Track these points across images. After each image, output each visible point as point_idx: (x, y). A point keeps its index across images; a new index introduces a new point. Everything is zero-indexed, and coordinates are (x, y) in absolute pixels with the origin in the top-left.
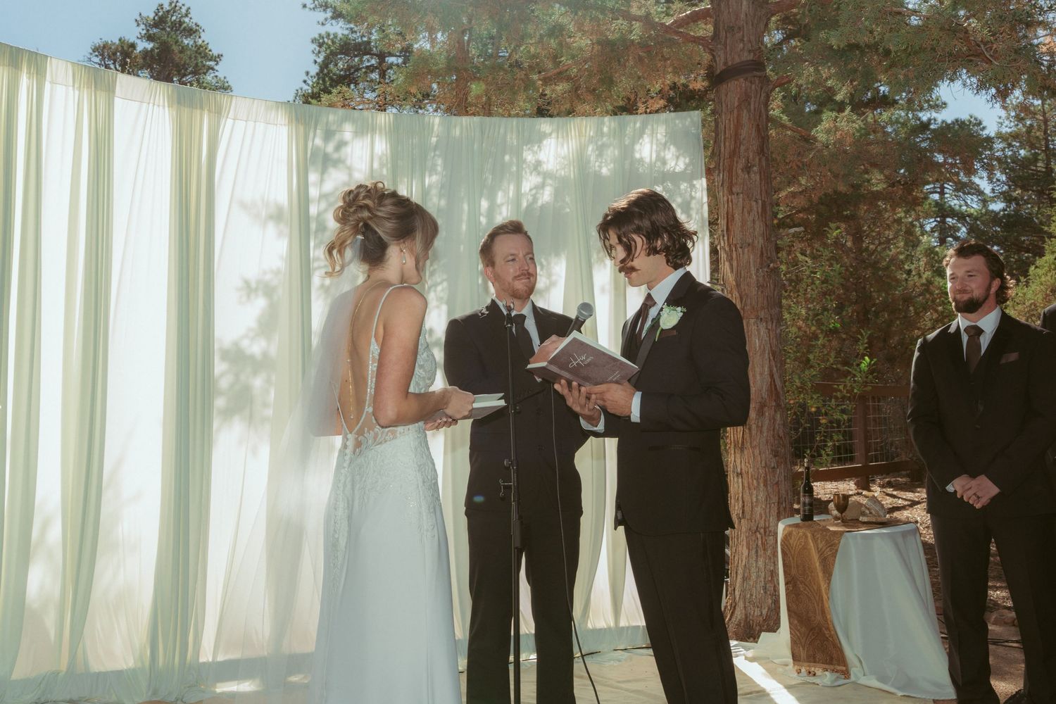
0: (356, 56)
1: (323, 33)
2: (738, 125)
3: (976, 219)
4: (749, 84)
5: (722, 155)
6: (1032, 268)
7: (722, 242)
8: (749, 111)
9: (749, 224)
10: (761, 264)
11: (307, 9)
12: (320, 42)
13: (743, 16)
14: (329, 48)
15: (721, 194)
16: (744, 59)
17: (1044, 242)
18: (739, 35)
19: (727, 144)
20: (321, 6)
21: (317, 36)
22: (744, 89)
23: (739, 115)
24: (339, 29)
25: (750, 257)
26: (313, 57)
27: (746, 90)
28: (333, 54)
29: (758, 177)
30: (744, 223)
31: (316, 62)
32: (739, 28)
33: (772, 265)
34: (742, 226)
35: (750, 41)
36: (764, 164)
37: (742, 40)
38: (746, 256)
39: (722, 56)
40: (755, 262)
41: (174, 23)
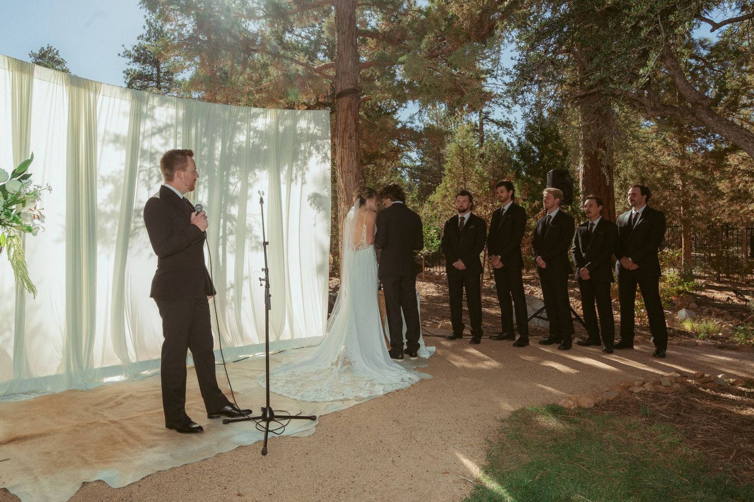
0: (146, 81)
1: (129, 68)
2: (347, 117)
3: (411, 168)
4: (351, 99)
5: (339, 131)
6: (437, 188)
7: (338, 170)
8: (352, 111)
9: (351, 162)
10: (356, 180)
11: (121, 57)
12: (127, 73)
13: (349, 68)
14: (132, 76)
15: (338, 148)
16: (349, 87)
17: (442, 177)
18: (347, 77)
19: (342, 126)
20: (128, 55)
21: (126, 70)
22: (349, 102)
23: (347, 113)
24: (137, 67)
25: (351, 177)
26: (124, 80)
27: (350, 102)
28: (134, 78)
29: (355, 142)
30: (348, 162)
31: (125, 82)
32: (348, 73)
33: (360, 181)
34: (348, 163)
35: (352, 80)
36: (357, 135)
37: (349, 79)
38: (349, 176)
39: (340, 86)
40: (353, 179)
41: (50, 58)
